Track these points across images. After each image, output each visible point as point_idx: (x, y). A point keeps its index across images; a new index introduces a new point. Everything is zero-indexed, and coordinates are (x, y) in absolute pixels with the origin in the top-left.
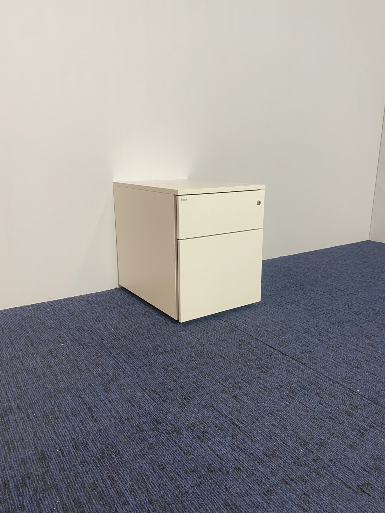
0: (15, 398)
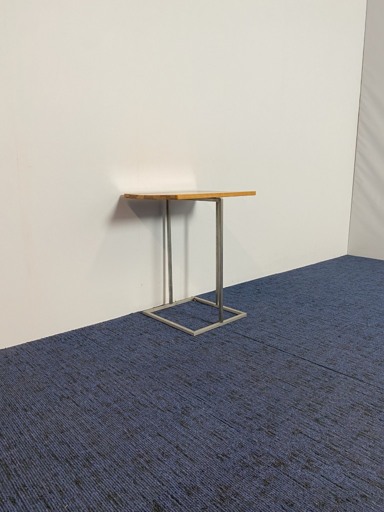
0: (90, 444)
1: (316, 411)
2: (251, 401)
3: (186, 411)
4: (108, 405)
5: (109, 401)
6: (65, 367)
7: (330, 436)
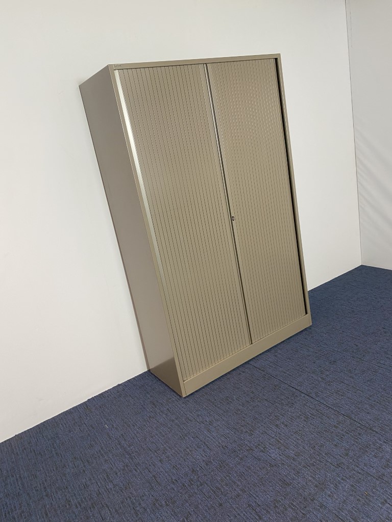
1: (278, 419)
2: (246, 414)
3: (211, 423)
4: (173, 421)
5: (173, 419)
6: (150, 397)
7: (280, 434)
